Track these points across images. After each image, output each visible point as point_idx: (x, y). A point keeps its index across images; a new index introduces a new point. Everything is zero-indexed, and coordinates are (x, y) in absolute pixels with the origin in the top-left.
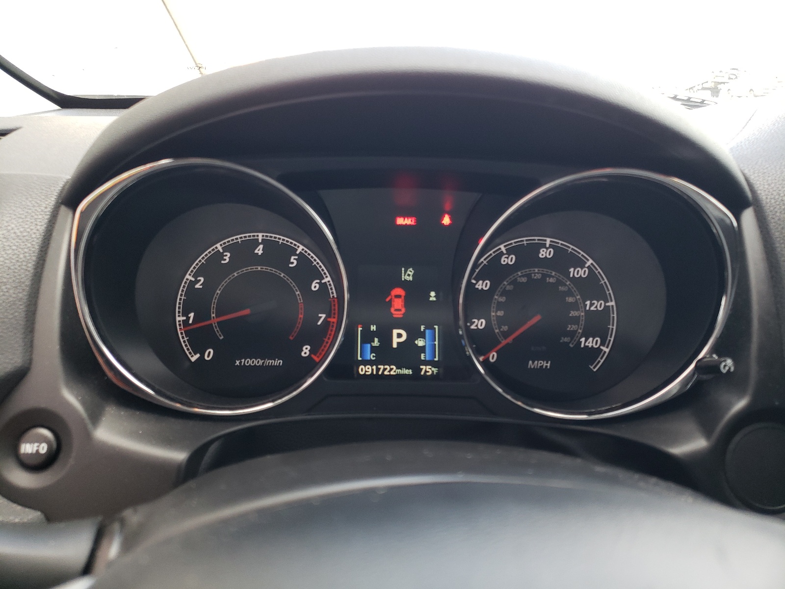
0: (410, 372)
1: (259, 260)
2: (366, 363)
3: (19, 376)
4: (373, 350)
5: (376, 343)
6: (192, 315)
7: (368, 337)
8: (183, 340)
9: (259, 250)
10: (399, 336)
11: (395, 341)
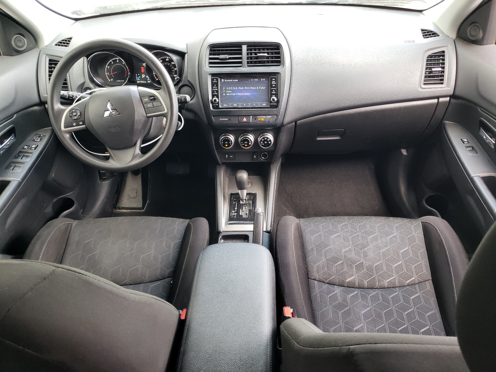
0: (146, 82)
1: (117, 63)
2: (138, 81)
3: (84, 83)
4: (139, 78)
5: (140, 77)
6: (108, 73)
7: (138, 76)
8: (107, 77)
9: (118, 61)
10: (143, 76)
11: (143, 77)
